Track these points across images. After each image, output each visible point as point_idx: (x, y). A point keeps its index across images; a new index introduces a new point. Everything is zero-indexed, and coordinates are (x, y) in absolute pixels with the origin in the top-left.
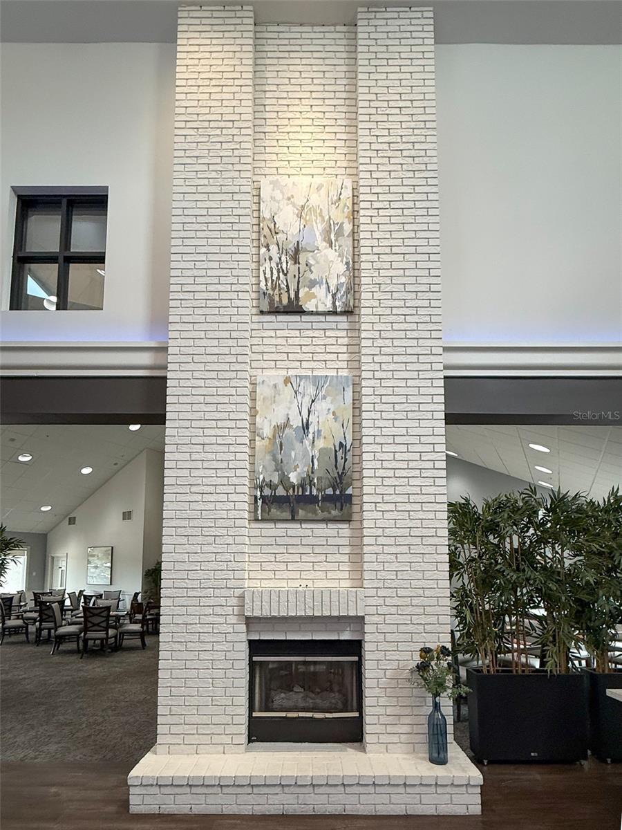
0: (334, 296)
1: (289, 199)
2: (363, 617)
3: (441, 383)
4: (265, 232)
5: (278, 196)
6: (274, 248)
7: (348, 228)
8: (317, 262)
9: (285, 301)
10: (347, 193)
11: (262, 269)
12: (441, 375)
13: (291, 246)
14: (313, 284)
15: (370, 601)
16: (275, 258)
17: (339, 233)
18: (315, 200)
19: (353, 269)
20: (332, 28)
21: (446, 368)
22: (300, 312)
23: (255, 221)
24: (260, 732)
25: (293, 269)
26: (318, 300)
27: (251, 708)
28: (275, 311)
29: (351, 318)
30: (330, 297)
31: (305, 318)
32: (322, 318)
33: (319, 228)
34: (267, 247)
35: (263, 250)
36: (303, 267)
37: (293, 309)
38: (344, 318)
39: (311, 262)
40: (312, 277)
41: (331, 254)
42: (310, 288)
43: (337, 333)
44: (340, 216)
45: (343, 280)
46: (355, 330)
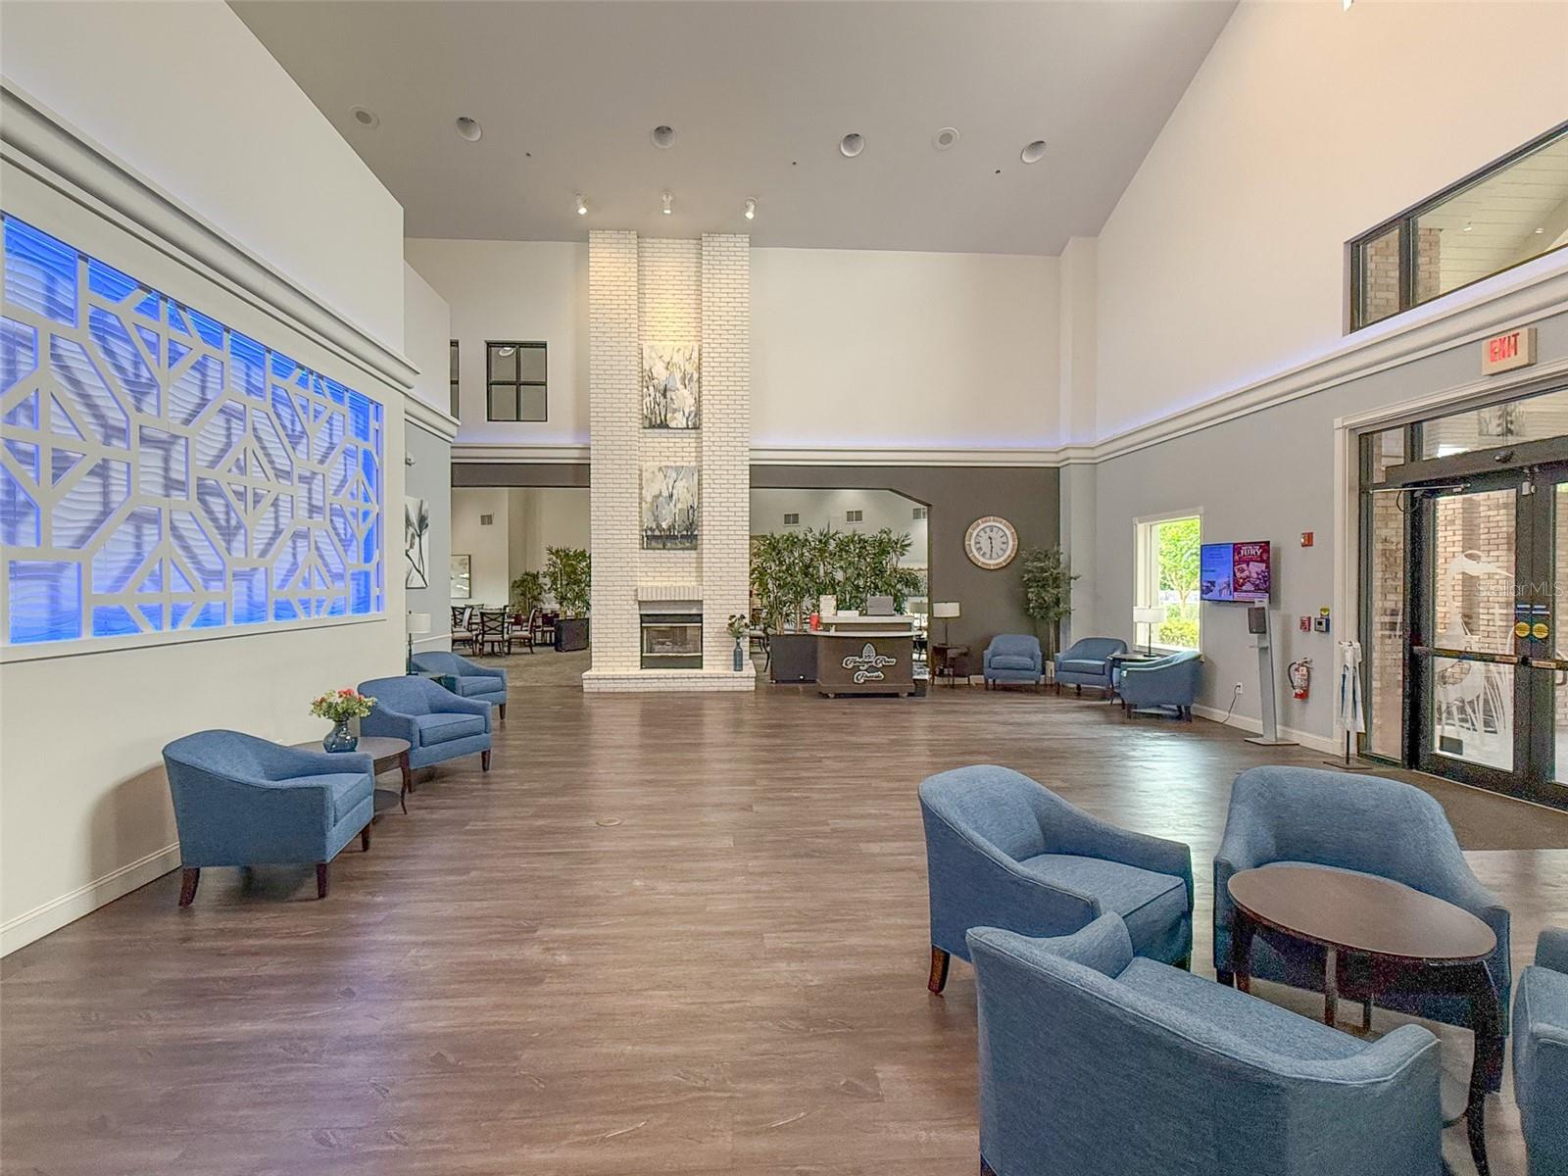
0: (687, 418)
1: (660, 357)
2: (702, 601)
3: (748, 468)
4: (647, 378)
5: (653, 355)
6: (651, 388)
7: (696, 376)
8: (677, 398)
9: (659, 422)
10: (695, 354)
11: (644, 401)
12: (748, 463)
13: (662, 388)
14: (675, 411)
15: (707, 593)
16: (653, 395)
17: (691, 380)
18: (678, 359)
19: (698, 402)
20: (686, 241)
21: (751, 460)
22: (667, 427)
23: (640, 370)
24: (646, 663)
25: (663, 401)
26: (678, 420)
27: (642, 652)
28: (652, 427)
29: (699, 431)
30: (685, 419)
31: (670, 431)
32: (680, 431)
33: (678, 376)
34: (648, 388)
35: (645, 390)
36: (669, 400)
37: (664, 425)
38: (693, 431)
39: (674, 397)
40: (674, 407)
41: (686, 393)
42: (674, 413)
43: (688, 441)
44: (690, 368)
45: (693, 409)
46: (699, 438)
